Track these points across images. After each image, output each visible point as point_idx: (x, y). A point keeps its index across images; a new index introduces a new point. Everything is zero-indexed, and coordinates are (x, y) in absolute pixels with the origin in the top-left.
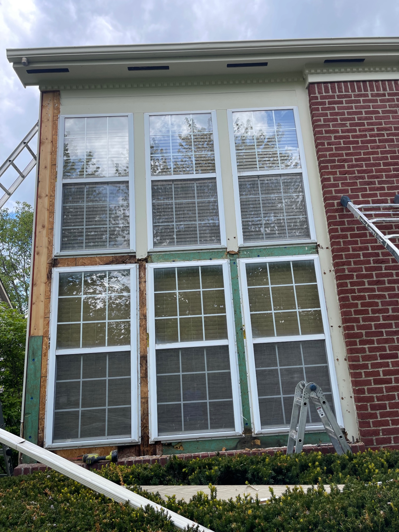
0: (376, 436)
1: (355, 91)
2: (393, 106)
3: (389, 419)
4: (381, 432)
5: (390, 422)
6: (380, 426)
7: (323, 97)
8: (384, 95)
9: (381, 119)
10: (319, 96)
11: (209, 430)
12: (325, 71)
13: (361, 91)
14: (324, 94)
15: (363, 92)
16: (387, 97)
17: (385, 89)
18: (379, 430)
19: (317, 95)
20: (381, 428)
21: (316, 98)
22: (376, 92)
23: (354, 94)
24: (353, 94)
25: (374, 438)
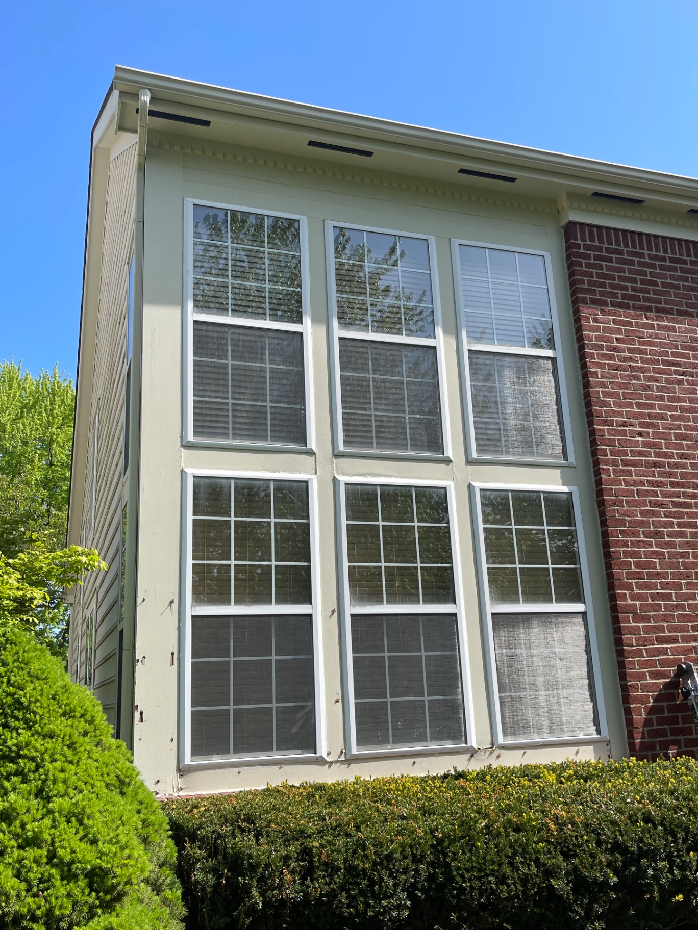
0: (651, 750)
1: (629, 247)
2: (676, 278)
3: (667, 727)
4: (657, 745)
5: (669, 731)
6: (656, 737)
7: (587, 247)
8: (664, 259)
9: (661, 295)
10: (581, 243)
11: (429, 743)
12: (591, 208)
13: (636, 248)
14: (589, 243)
15: (638, 250)
16: (668, 263)
17: (665, 251)
18: (656, 742)
19: (579, 242)
20: (657, 740)
21: (579, 247)
22: (654, 253)
23: (627, 251)
24: (625, 249)
25: (650, 753)
